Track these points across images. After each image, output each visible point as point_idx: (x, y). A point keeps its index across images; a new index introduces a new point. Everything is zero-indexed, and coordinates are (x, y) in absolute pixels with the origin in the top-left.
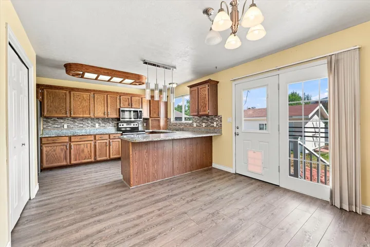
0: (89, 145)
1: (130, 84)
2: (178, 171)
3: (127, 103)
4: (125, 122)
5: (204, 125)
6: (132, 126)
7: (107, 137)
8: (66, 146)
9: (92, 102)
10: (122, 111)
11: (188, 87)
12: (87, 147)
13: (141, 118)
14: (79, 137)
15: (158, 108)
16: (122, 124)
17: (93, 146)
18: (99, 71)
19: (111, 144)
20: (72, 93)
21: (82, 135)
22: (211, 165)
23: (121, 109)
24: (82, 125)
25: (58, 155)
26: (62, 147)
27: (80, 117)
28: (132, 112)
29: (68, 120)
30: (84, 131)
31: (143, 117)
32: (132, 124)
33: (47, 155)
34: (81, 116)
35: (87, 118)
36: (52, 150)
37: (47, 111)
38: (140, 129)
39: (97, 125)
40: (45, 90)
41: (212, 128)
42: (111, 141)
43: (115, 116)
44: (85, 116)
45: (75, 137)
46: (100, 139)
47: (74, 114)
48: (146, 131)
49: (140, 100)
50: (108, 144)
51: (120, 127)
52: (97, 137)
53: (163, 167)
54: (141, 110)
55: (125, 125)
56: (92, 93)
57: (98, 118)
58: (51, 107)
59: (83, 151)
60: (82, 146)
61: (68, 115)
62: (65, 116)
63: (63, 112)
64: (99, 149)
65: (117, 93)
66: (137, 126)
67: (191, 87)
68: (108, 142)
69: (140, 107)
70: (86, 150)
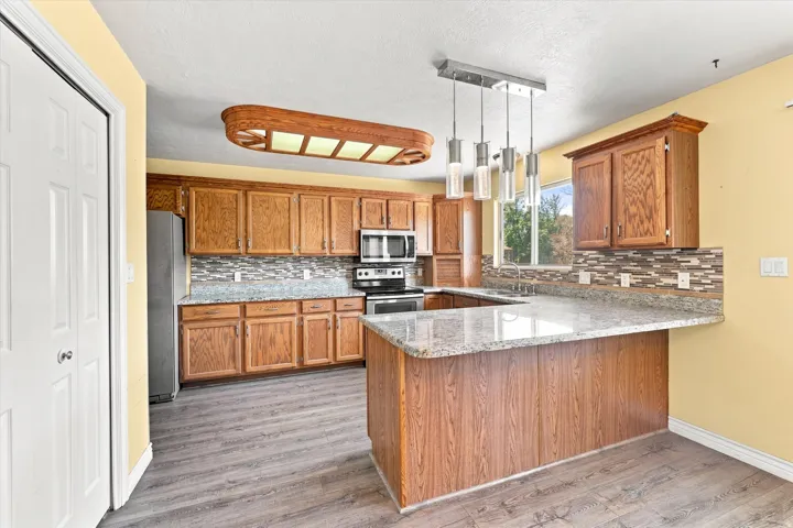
0: (286, 326)
1: (388, 163)
2: (555, 448)
3: (378, 217)
4: (371, 265)
5: (626, 279)
6: (388, 274)
7: (329, 305)
8: (235, 328)
9: (294, 217)
10: (364, 236)
11: (568, 156)
12: (282, 332)
13: (411, 254)
14: (264, 306)
15: (457, 227)
16: (363, 271)
17: (295, 329)
18: (307, 125)
19: (339, 322)
20: (251, 194)
21: (271, 301)
22: (666, 425)
23: (364, 232)
24: (273, 275)
25: (217, 350)
26: (226, 330)
27: (267, 255)
28: (385, 239)
29: (243, 261)
30: (277, 288)
31: (417, 252)
32: (390, 271)
33: (192, 349)
34: (270, 251)
35: (283, 257)
36: (205, 337)
37: (197, 241)
38: (410, 284)
39: (307, 272)
40: (191, 189)
41: (670, 295)
42: (338, 315)
43: (349, 251)
44: (279, 251)
45: (255, 306)
46: (312, 310)
47: (254, 247)
48: (426, 290)
49: (410, 208)
50: (331, 324)
51: (359, 278)
52: (306, 306)
53: (506, 434)
54: (411, 233)
55: (372, 274)
56: (296, 194)
57: (309, 257)
58: (204, 230)
59: (272, 341)
60: (271, 328)
61: (242, 250)
62: (235, 251)
63: (232, 241)
64: (311, 337)
65: (354, 191)
66: (401, 276)
67: (577, 155)
68: (331, 319)
69: (411, 226)
70: (279, 338)
